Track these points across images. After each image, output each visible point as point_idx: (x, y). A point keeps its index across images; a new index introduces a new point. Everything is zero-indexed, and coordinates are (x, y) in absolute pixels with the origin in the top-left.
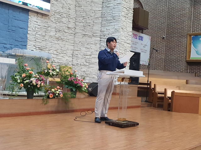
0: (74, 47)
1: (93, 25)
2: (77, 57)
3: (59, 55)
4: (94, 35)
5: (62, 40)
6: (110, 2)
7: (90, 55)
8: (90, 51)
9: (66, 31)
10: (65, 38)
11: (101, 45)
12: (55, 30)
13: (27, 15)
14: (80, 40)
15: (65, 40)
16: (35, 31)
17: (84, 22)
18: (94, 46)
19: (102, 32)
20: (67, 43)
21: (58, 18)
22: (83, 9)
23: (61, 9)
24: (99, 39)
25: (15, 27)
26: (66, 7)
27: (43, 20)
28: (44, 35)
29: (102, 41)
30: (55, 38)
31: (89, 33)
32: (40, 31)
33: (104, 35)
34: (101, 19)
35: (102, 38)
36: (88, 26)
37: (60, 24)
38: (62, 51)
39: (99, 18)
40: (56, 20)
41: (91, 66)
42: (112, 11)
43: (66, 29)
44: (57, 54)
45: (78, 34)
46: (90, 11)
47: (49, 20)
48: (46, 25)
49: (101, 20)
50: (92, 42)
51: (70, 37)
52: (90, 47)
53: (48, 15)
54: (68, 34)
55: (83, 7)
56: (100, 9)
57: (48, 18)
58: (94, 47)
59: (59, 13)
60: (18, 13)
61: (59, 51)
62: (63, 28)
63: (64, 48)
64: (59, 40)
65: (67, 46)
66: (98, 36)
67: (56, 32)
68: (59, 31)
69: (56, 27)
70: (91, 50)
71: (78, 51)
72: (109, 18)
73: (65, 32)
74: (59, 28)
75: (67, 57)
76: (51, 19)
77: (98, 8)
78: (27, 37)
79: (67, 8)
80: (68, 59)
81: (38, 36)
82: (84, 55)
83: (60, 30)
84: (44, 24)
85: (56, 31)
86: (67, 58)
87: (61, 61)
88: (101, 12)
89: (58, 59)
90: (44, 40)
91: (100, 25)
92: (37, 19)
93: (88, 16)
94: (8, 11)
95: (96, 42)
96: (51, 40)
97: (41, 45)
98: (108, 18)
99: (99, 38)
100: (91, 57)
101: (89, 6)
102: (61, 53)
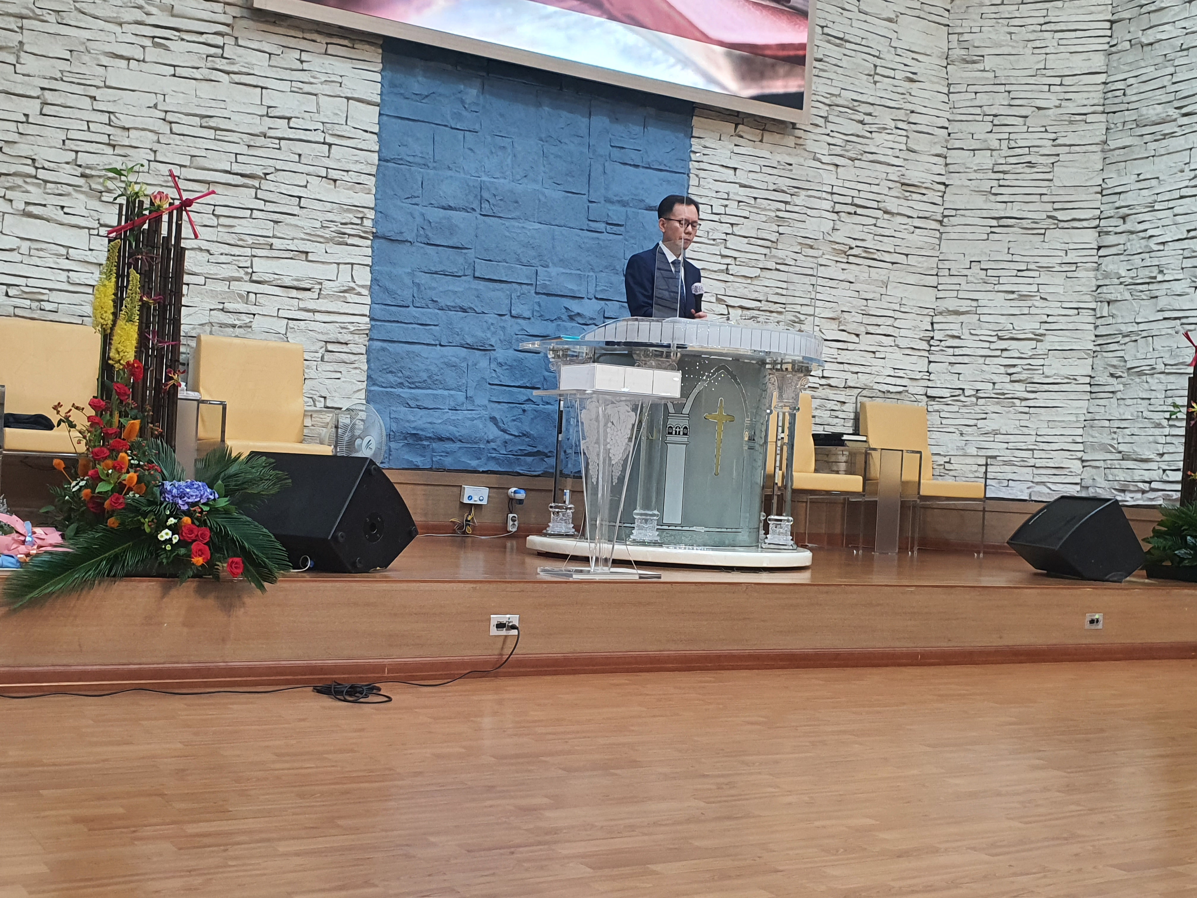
0: (941, 294)
1: (1053, 159)
2: (957, 351)
3: (851, 346)
4: (1058, 214)
5: (869, 255)
6: (1155, 19)
7: (1038, 338)
8: (1033, 311)
9: (892, 205)
10: (888, 244)
11: (1107, 275)
12: (828, 205)
13: (682, 135)
14: (975, 251)
15: (887, 257)
16: (724, 219)
17: (995, 144)
18: (1060, 279)
19: (1105, 199)
20: (896, 275)
21: (849, 139)
22: (991, 75)
23: (863, 84)
24: (1090, 237)
25: (624, 204)
26: (891, 73)
27: (767, 154)
28: (774, 237)
29: (1113, 250)
30: (827, 248)
31: (1031, 207)
32: (753, 216)
33: (1125, 211)
34: (1103, 117)
35: (1107, 233)
36: (1019, 168)
37: (858, 172)
38: (867, 320)
39: (1090, 118)
40: (838, 150)
41: (1042, 399)
42: (1171, 70)
43: (893, 193)
44: (843, 336)
45: (963, 221)
46: (1032, 80)
47: (799, 151)
48: (784, 183)
49: (1103, 126)
50: (1044, 262)
51: (917, 239)
52: (1034, 288)
53: (794, 124)
54: (905, 220)
55: (989, 63)
56: (1098, 62)
57: (790, 141)
58: (1061, 290)
59: (854, 106)
60: (637, 129)
61: (852, 321)
62: (874, 189)
63: (878, 304)
64: (852, 259)
65: (896, 292)
66: (1085, 224)
67: (835, 216)
68: (852, 209)
69: (835, 190)
70: (1044, 304)
71: (962, 318)
72: (1154, 112)
73: (886, 212)
74: (855, 193)
75: (898, 354)
76: (810, 145)
77: (1084, 56)
79: (899, 75)
80: (906, 363)
81: (742, 244)
82: (1000, 338)
83: (857, 201)
84: (773, 179)
85: (838, 208)
86: (897, 358)
87: (863, 380)
88: (1102, 78)
89: (846, 367)
90: (771, 265)
91: (1099, 156)
92: (737, 150)
93: (1023, 112)
94: (585, 120)
95: (1072, 257)
96: (810, 262)
97: (755, 296)
98: (1144, 111)
99: (1094, 233)
100: (1042, 348)
101: (1029, 51)
102: (862, 330)
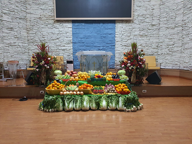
0: (159, 40)
1: (175, 17)
2: (162, 48)
4: (176, 25)
5: (146, 36)
7: (173, 45)
8: (172, 41)
11: (183, 34)
12: (139, 30)
13: (114, 24)
14: (164, 33)
15: (149, 36)
16: (121, 34)
17: (167, 16)
18: (176, 35)
19: (183, 22)
20: (151, 38)
21: (142, 20)
23: (144, 12)
25: (106, 34)
26: (149, 9)
27: (128, 24)
28: (130, 35)
29: (184, 30)
30: (139, 35)
31: (172, 25)
32: (126, 33)
34: (183, 9)
35: (183, 27)
36: (170, 19)
37: (144, 24)
40: (140, 22)
41: (174, 54)
43: (150, 26)
45: (162, 29)
46: (172, 5)
47: (133, 23)
51: (155, 32)
54: (152, 30)
55: (166, 4)
59: (142, 15)
60: (107, 24)
62: (147, 26)
63: (148, 42)
64: (143, 37)
66: (180, 26)
69: (140, 27)
70: (174, 39)
71: (162, 43)
73: (149, 29)
78: (115, 39)
80: (153, 50)
81: (124, 37)
82: (168, 45)
83: (144, 28)
84: (129, 27)
90: (129, 39)
91: (182, 15)
92: (123, 24)
96: (136, 38)
97: (127, 43)
102: (146, 46)
